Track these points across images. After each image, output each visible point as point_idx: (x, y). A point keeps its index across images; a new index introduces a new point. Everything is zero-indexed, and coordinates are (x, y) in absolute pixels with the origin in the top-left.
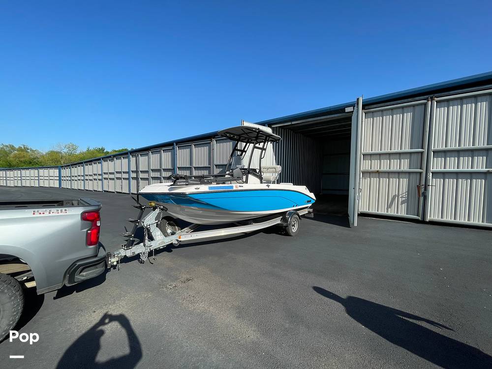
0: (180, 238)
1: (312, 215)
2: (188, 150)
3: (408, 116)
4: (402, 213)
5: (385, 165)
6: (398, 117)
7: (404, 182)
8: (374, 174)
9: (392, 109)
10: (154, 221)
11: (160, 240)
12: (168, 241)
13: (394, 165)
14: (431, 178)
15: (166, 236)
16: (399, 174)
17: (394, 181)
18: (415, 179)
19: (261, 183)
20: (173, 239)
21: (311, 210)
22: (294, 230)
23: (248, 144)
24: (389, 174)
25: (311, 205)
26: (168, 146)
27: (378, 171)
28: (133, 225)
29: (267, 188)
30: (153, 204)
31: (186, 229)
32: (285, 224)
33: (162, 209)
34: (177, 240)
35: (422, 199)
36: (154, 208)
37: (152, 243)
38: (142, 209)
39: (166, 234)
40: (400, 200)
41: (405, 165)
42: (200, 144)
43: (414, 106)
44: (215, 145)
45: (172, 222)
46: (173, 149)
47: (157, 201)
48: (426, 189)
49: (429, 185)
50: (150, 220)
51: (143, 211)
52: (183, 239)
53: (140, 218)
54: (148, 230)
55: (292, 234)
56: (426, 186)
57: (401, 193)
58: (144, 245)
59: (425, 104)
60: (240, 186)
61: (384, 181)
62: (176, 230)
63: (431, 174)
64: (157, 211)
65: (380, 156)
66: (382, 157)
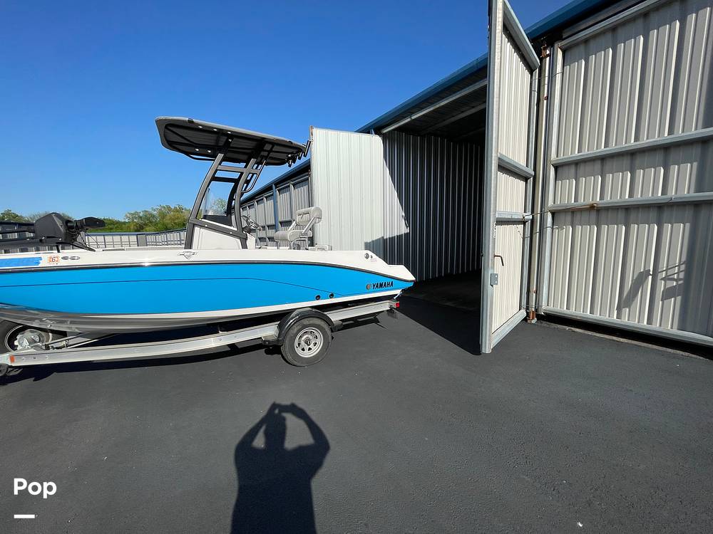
0: (12, 359)
5: (616, 189)
6: (663, 35)
7: (676, 232)
8: (585, 215)
13: (647, 185)
16: (660, 210)
17: (645, 232)
21: (398, 304)
24: (627, 212)
26: (269, 190)
27: (592, 207)
40: (661, 286)
41: (680, 182)
42: (299, 183)
46: (274, 194)
55: (296, 361)
57: (663, 264)
61: (614, 233)
65: (603, 161)
66: (608, 164)
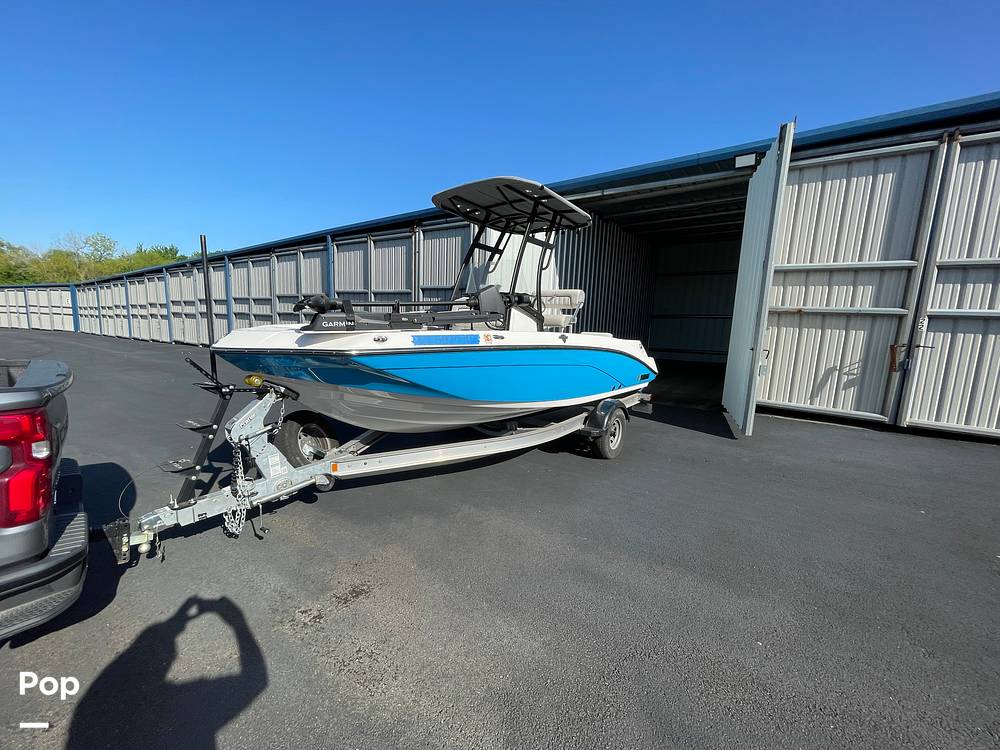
0: (335, 468)
1: (649, 410)
2: (359, 254)
3: (887, 181)
4: (846, 408)
5: (817, 298)
6: (860, 184)
7: (858, 337)
8: (789, 319)
9: (849, 162)
10: (260, 427)
11: (278, 474)
12: (301, 478)
13: (841, 298)
14: (925, 329)
15: (296, 465)
16: (848, 318)
17: (835, 335)
18: (885, 329)
19: (541, 329)
20: (314, 473)
21: (647, 397)
22: (614, 444)
23: (507, 235)
24: (824, 318)
25: (646, 385)
26: (314, 242)
27: (800, 312)
28: (199, 436)
29: (560, 343)
30: (257, 381)
31: (353, 445)
32: (595, 432)
33: (283, 396)
34: (328, 476)
35: (897, 376)
36: (261, 393)
37: (259, 485)
38: (223, 395)
39: (295, 459)
40: (845, 379)
41: (864, 299)
42: (387, 240)
43: (904, 154)
44: (422, 242)
45: (314, 426)
46: (326, 249)
47: (270, 373)
48: (909, 354)
49: (919, 346)
50: (249, 424)
51: (226, 402)
52: (345, 471)
53: (219, 418)
54: (246, 453)
55: (609, 455)
56: (911, 347)
57: (848, 361)
58: (235, 493)
59: (933, 152)
60: (497, 337)
61: (811, 335)
62: (325, 446)
63: (927, 319)
64: (270, 399)
65: (807, 274)
66: (812, 278)
